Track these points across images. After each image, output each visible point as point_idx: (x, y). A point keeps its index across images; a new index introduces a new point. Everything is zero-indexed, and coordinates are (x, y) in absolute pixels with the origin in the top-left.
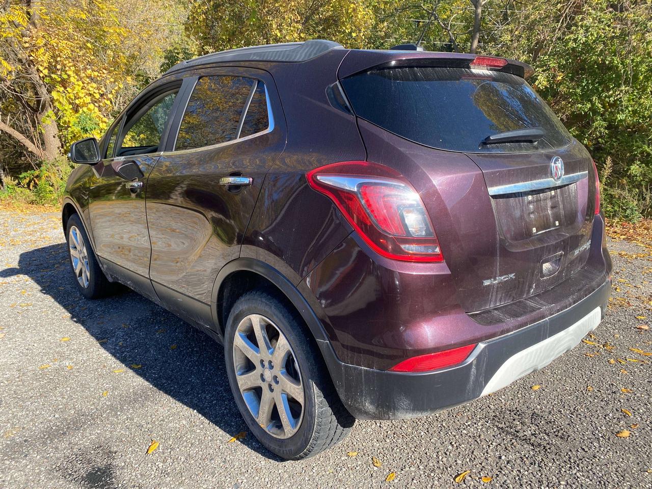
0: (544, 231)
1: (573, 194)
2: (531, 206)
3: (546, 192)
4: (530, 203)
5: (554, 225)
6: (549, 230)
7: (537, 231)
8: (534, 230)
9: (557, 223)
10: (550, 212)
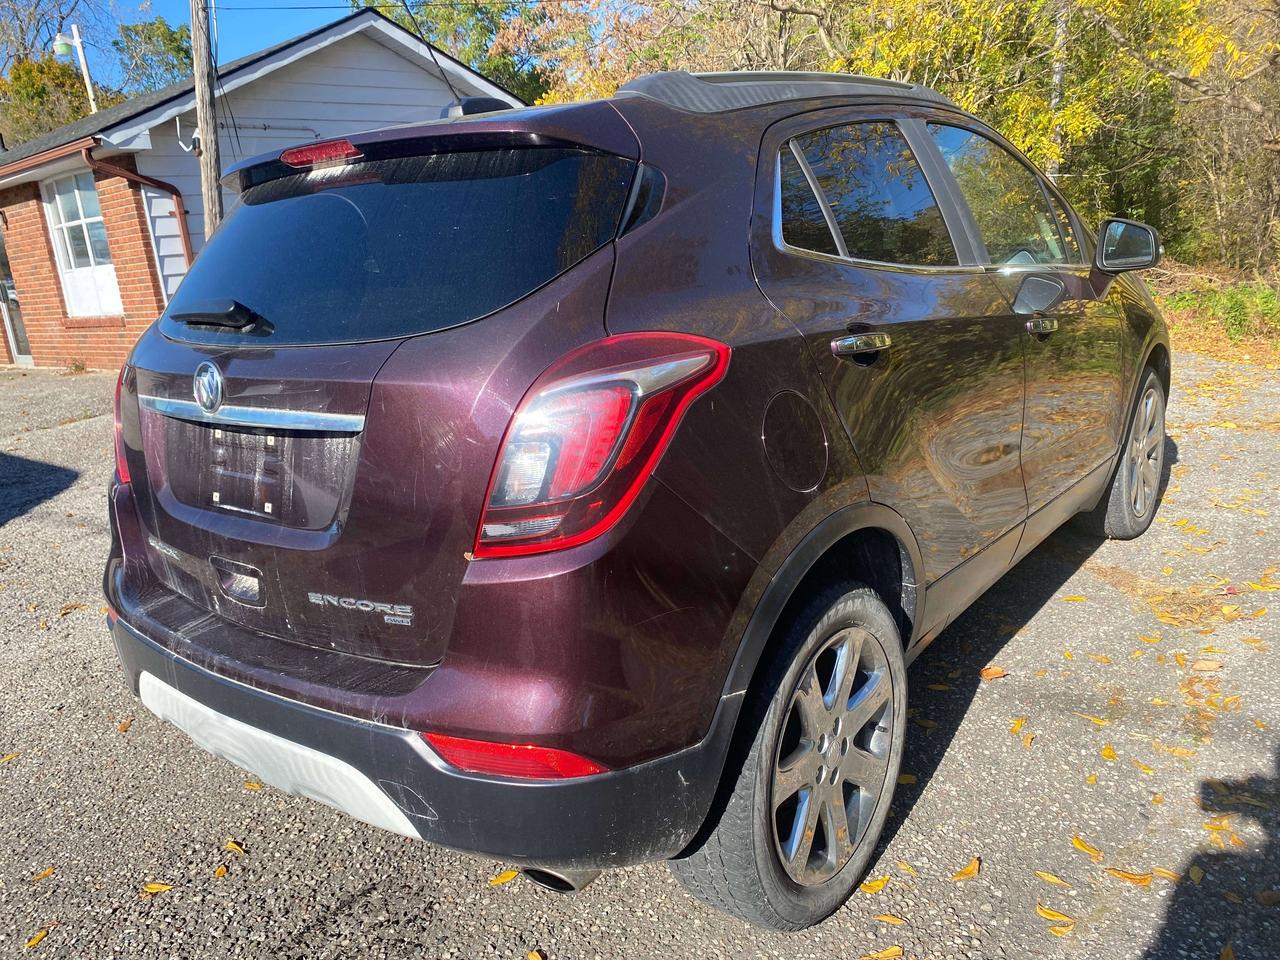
0: (235, 509)
1: (335, 462)
2: (221, 451)
3: (255, 434)
4: (218, 443)
5: (262, 509)
6: (247, 511)
7: (222, 501)
8: (216, 497)
9: (268, 507)
10: (258, 477)
